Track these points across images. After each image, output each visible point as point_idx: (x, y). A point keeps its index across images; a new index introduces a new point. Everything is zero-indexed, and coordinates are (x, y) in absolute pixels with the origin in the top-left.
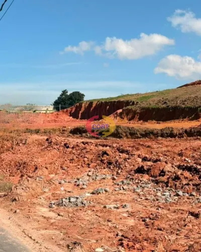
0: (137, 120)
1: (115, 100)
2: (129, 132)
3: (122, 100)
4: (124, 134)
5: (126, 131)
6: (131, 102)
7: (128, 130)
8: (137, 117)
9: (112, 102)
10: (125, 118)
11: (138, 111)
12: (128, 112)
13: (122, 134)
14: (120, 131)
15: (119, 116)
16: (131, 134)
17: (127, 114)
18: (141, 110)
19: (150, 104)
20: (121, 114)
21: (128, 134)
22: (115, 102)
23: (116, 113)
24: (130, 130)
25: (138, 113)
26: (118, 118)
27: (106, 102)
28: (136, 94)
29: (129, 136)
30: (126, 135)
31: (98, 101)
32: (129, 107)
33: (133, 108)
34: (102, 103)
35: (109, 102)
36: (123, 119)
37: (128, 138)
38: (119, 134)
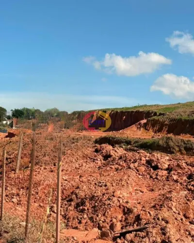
0: (165, 132)
1: (132, 110)
2: (184, 146)
3: (141, 110)
4: (177, 149)
5: (180, 145)
6: (152, 112)
7: (182, 144)
8: (165, 129)
9: (129, 112)
10: (151, 130)
11: (166, 122)
12: (154, 123)
13: (173, 148)
14: (171, 144)
15: (143, 127)
16: (186, 149)
17: (153, 126)
18: (171, 121)
19: (181, 115)
20: (145, 124)
21: (183, 149)
22: (132, 112)
23: (140, 124)
24: (185, 143)
25: (166, 125)
26: (142, 129)
27: (122, 112)
28: (155, 105)
29: (184, 152)
30: (180, 151)
31: (112, 111)
32: (155, 118)
33: (161, 118)
34: (117, 112)
35: (126, 112)
36: (148, 130)
37: (182, 154)
38: (170, 148)
